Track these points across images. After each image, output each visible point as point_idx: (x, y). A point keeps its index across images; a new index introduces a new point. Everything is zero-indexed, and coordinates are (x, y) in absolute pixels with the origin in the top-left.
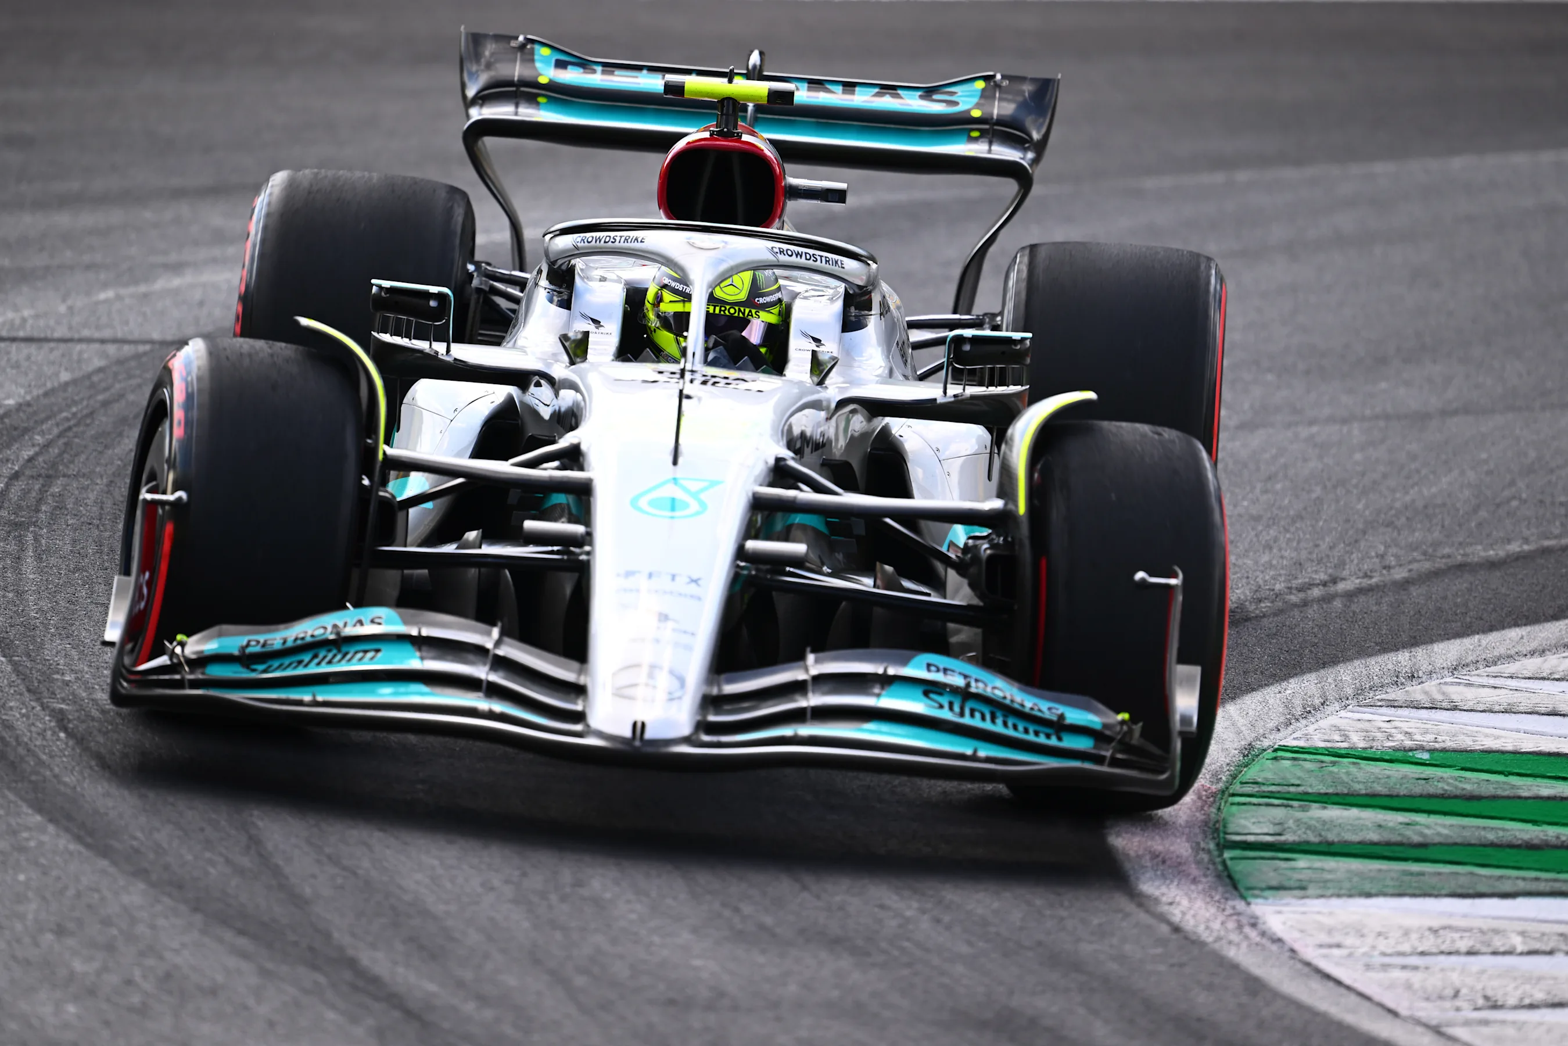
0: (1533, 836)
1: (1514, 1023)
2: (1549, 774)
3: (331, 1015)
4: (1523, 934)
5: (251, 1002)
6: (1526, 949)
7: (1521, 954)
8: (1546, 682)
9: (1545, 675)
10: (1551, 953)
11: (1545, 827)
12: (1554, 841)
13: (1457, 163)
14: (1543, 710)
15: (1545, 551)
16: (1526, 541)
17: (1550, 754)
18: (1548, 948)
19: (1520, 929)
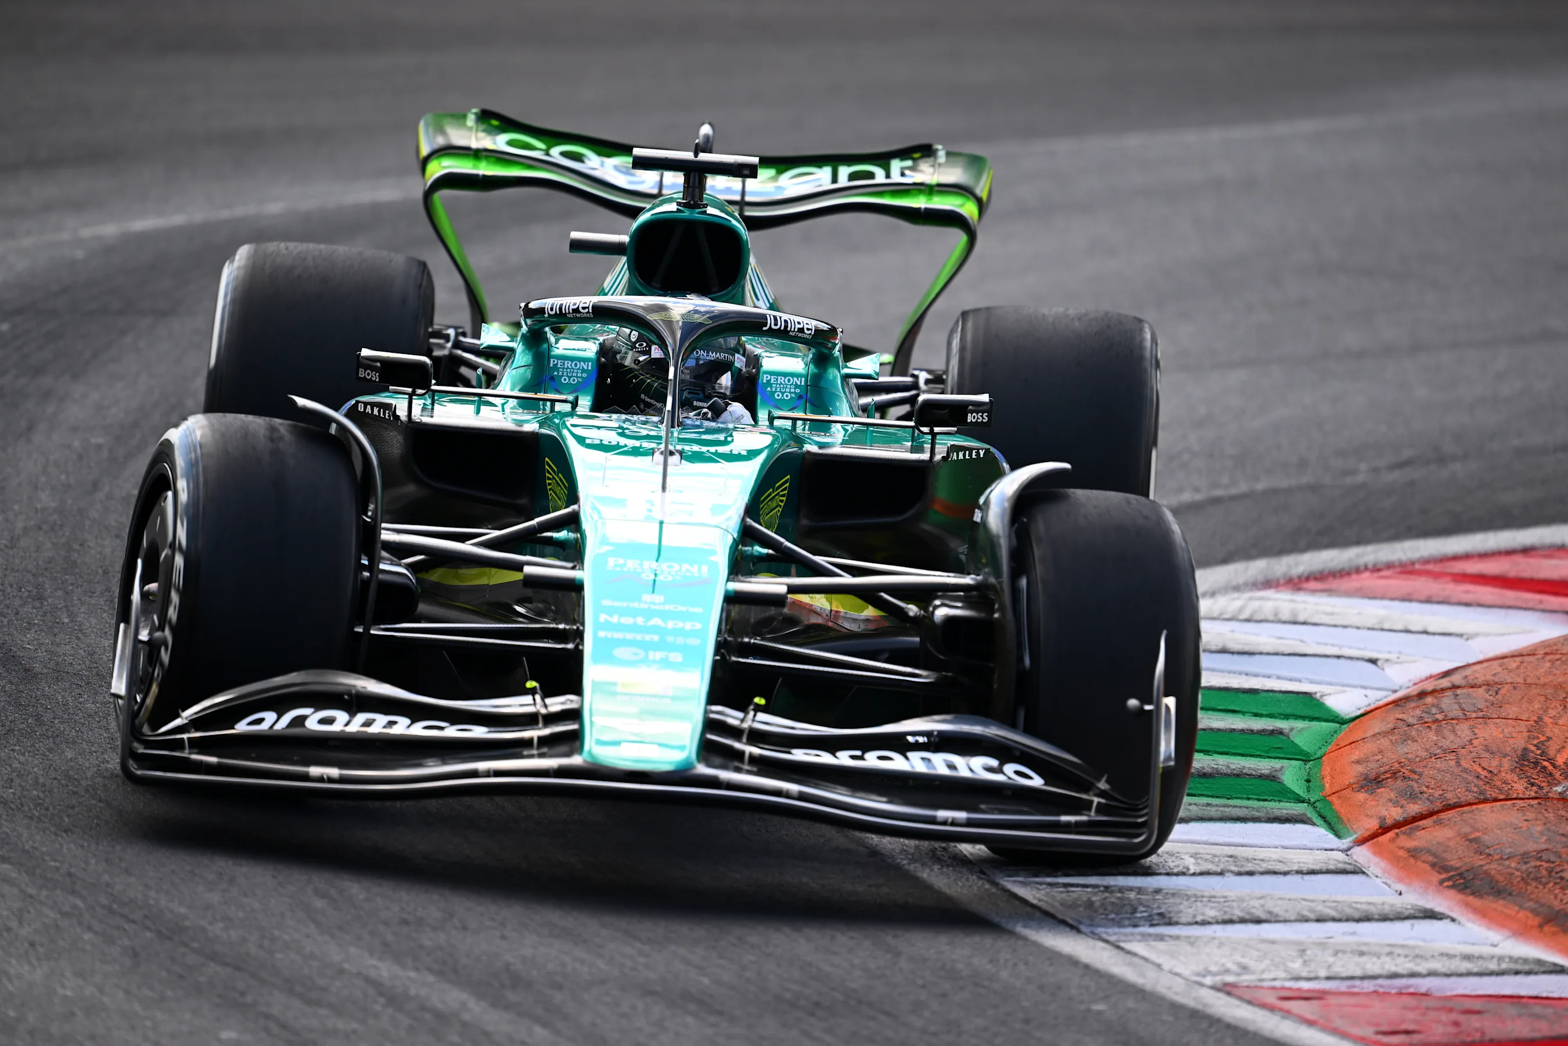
0: (1205, 765)
1: (1188, 937)
2: (1219, 708)
3: (87, 936)
4: (1194, 856)
5: (14, 924)
6: (1198, 870)
7: (1194, 874)
8: (1217, 622)
9: (1215, 615)
10: (1221, 873)
11: (1216, 757)
12: (1224, 769)
13: (1134, 142)
14: (1213, 648)
15: (1216, 501)
16: (1197, 490)
17: (1220, 689)
18: (1219, 870)
19: (1193, 851)
